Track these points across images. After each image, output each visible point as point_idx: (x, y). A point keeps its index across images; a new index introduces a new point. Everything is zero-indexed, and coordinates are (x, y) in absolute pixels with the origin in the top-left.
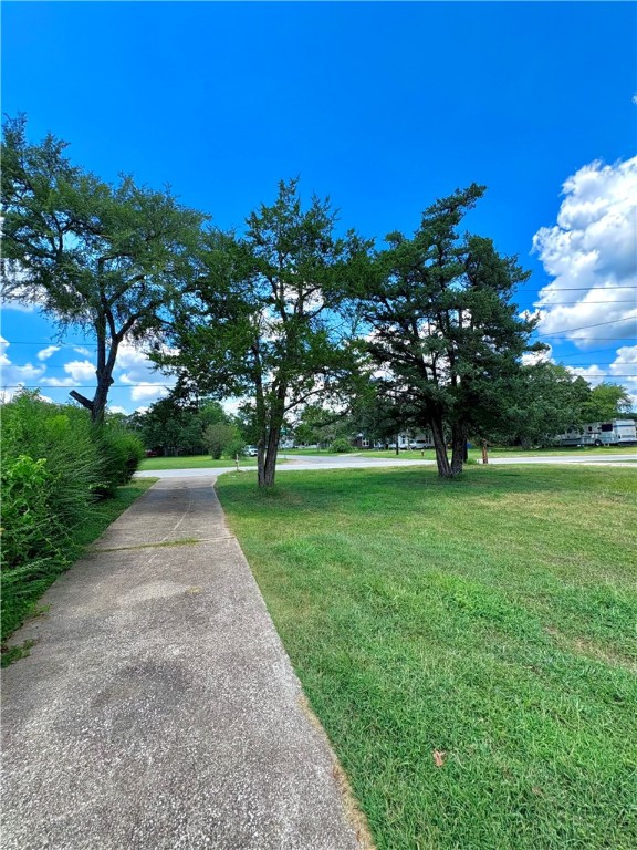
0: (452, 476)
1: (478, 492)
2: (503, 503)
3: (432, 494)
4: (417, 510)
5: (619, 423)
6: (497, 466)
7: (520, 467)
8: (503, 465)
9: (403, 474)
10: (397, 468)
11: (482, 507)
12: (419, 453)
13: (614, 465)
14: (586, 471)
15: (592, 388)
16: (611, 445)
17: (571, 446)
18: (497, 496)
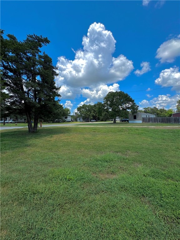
0: (34, 132)
1: (45, 136)
2: (55, 138)
3: (29, 139)
4: (28, 146)
5: (68, 117)
6: (45, 127)
7: (51, 128)
8: (46, 127)
9: (11, 132)
10: (7, 130)
11: (50, 141)
12: (14, 124)
13: (70, 126)
14: (67, 128)
15: (64, 108)
16: (67, 122)
17: (58, 122)
18: (51, 137)
